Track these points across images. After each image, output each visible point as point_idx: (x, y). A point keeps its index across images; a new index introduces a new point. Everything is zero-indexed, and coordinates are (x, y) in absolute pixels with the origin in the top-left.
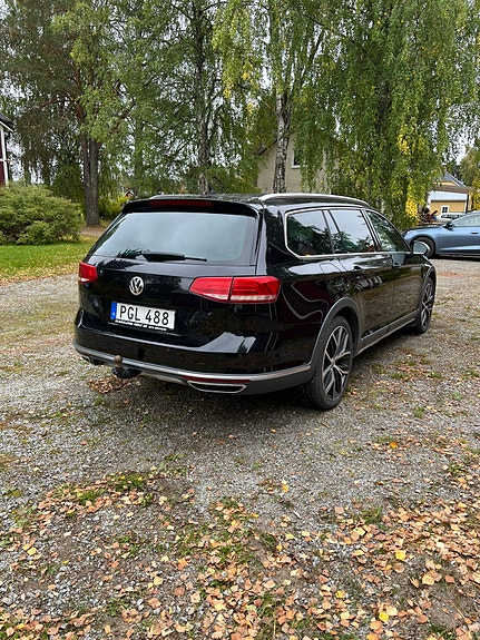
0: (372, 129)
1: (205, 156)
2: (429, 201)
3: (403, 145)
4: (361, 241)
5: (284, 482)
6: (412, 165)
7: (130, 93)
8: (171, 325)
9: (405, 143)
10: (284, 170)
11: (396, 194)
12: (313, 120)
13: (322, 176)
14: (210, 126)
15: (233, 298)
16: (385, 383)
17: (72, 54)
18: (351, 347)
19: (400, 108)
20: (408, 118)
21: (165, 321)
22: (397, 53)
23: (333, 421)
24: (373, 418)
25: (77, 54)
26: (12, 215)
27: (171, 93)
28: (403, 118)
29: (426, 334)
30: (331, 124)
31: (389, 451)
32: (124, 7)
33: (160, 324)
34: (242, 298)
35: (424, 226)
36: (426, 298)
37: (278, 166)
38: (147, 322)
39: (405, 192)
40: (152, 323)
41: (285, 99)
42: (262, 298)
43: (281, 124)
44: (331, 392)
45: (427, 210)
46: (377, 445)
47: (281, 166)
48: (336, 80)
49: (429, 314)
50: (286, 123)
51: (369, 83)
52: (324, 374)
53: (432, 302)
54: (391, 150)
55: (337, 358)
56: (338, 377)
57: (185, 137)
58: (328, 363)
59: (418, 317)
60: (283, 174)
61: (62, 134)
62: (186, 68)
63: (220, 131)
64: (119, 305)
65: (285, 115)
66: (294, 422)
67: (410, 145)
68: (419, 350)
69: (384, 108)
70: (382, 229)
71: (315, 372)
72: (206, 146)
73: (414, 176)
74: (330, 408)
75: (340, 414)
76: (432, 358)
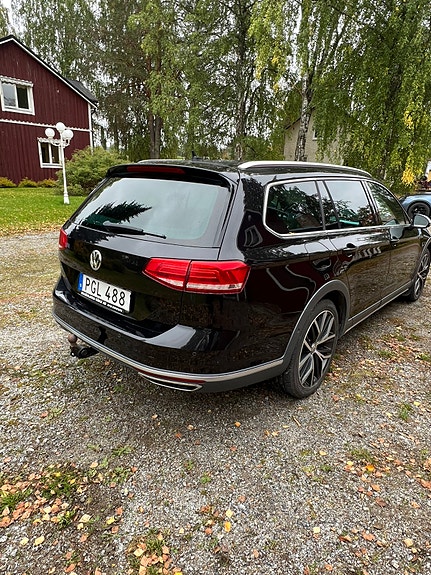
0: (382, 106)
1: (241, 129)
2: (428, 171)
3: (408, 121)
4: (362, 209)
5: (229, 513)
6: (415, 139)
7: (188, 78)
8: (127, 307)
9: (410, 119)
10: (305, 141)
11: (396, 163)
12: (332, 97)
13: (335, 146)
14: (248, 105)
15: (188, 286)
16: (369, 363)
17: (142, 46)
18: (337, 328)
19: (409, 87)
20: (415, 95)
21: (122, 302)
22: (411, 37)
23: (306, 415)
24: (352, 415)
25: (146, 45)
26: (89, 173)
27: (220, 78)
28: (411, 96)
29: (418, 303)
30: (346, 101)
31: (364, 477)
32: (188, 9)
33: (117, 304)
34: (201, 286)
35: (421, 192)
36: (422, 268)
37: (300, 138)
38: (106, 299)
39: (404, 162)
40: (110, 301)
41: (310, 81)
42: (226, 287)
43: (305, 102)
44: (309, 379)
45: (426, 178)
46: (350, 463)
47: (303, 138)
48: (354, 63)
49: (422, 283)
50: (309, 101)
51: (383, 66)
52: (301, 364)
53: (427, 271)
54: (397, 125)
55: (318, 343)
56: (318, 362)
57: (228, 113)
58: (306, 351)
59: (412, 287)
60: (304, 144)
61: (138, 110)
62: (232, 57)
63: (256, 108)
64: (85, 277)
65: (308, 94)
66: (262, 413)
67: (414, 121)
68: (410, 322)
69: (394, 88)
70: (382, 199)
71: (291, 363)
72: (243, 121)
73: (415, 148)
74: (306, 396)
75: (316, 406)
76: (423, 333)
